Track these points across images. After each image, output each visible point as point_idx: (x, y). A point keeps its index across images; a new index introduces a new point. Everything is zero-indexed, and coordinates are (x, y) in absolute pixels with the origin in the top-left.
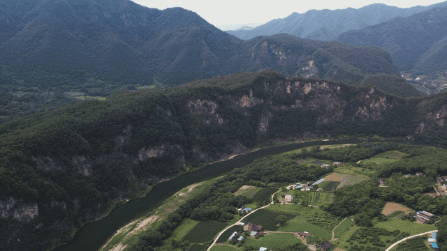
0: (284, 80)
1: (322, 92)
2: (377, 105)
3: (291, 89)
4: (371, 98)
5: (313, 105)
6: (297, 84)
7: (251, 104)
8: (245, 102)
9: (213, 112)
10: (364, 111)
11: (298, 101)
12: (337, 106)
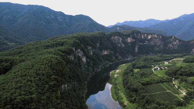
0: (141, 33)
1: (155, 38)
2: (175, 43)
3: (144, 37)
4: (173, 40)
5: (152, 43)
6: (146, 35)
7: (131, 41)
8: (129, 40)
9: (121, 42)
10: (171, 45)
11: (146, 41)
12: (161, 44)
